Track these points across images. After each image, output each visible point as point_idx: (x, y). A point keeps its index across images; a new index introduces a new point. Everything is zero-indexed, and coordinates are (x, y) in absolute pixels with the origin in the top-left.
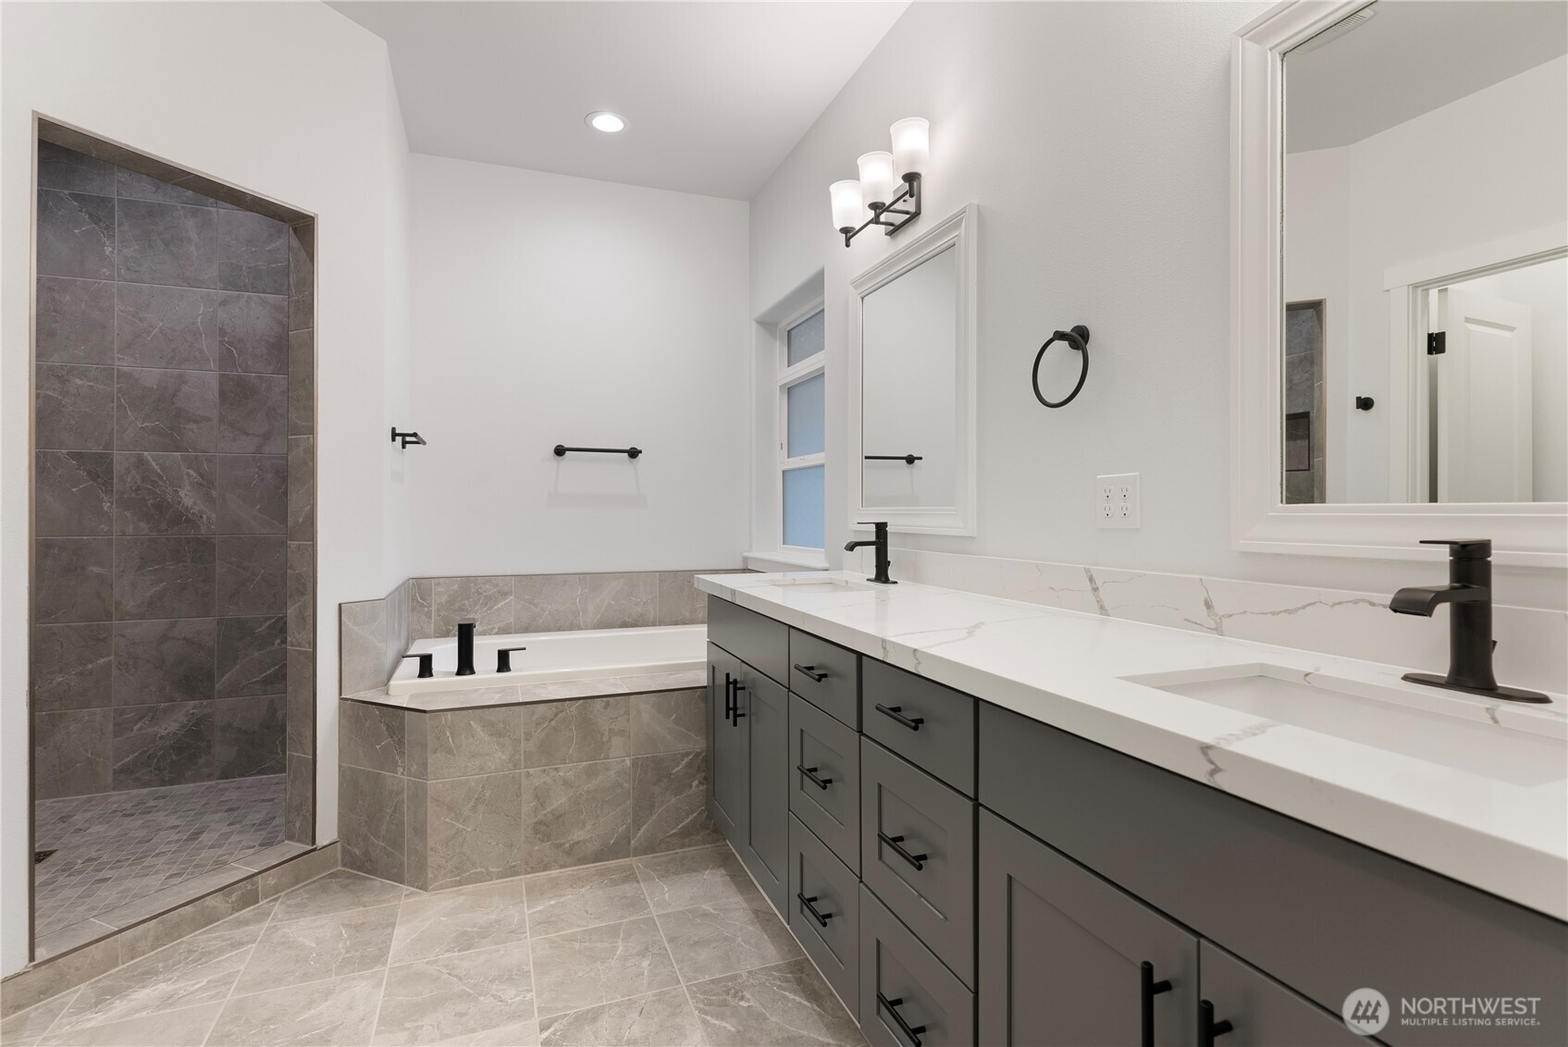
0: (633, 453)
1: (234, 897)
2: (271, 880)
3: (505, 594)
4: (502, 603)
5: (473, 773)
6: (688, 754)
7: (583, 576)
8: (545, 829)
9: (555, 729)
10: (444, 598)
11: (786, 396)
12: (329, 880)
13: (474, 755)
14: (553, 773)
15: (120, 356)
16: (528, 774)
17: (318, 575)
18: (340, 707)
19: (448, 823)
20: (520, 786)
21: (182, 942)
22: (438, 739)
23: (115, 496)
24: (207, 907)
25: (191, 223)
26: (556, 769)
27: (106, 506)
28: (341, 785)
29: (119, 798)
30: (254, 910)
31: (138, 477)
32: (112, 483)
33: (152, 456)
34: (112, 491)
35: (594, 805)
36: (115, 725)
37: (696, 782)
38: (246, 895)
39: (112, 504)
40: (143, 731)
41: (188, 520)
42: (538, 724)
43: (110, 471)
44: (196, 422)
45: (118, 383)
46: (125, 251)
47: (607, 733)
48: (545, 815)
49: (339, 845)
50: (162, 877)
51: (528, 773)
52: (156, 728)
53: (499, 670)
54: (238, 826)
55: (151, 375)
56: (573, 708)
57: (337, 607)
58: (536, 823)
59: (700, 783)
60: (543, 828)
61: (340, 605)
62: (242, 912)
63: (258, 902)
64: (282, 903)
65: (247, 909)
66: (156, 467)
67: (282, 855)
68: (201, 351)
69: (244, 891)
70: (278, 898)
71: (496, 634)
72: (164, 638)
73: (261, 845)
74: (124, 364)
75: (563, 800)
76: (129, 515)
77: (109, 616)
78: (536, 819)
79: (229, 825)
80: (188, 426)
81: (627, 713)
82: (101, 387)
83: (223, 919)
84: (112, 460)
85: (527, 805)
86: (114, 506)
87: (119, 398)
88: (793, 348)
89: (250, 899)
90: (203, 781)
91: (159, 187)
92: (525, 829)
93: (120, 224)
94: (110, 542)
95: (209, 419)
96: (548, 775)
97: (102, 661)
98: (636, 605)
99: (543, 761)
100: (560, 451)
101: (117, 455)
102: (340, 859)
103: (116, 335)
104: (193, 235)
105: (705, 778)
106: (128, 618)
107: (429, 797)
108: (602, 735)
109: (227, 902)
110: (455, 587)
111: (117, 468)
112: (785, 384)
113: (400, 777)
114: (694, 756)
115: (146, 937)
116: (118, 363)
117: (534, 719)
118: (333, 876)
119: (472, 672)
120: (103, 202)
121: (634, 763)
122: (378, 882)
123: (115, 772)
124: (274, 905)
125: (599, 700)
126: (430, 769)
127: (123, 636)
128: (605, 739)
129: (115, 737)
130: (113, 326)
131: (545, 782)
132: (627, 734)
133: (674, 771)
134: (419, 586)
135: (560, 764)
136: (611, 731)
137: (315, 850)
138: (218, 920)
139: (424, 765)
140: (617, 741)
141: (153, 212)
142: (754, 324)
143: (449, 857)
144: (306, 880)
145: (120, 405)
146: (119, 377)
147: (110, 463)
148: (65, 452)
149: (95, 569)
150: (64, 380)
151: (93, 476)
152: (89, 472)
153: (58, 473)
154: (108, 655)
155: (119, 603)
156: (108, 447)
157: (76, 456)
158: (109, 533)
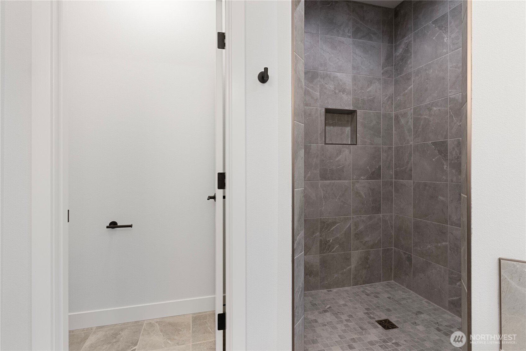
15: (450, 91)
23: (449, 162)
27: (445, 166)
31: (457, 151)
32: (448, 156)
34: (447, 159)
36: (449, 278)
39: (447, 166)
43: (446, 150)
45: (450, 104)
46: (452, 35)
74: (452, 94)
76: (454, 172)
77: (446, 222)
82: (443, 108)
84: (447, 144)
86: (448, 167)
87: (450, 112)
93: (450, 24)
94: (447, 185)
97: (444, 243)
101: (449, 141)
103: (449, 80)
106: (454, 225)
111: (450, 148)
116: (449, 94)
120: (444, 17)
123: (449, 302)
127: (452, 234)
129: (449, 284)
130: (448, 77)
145: (451, 115)
146: (450, 101)
147: (447, 146)
148: (430, 142)
149: (441, 198)
150: (430, 109)
151: (440, 152)
152: (439, 151)
153: (428, 152)
154: (446, 241)
155: (450, 216)
156: (446, 137)
157: (434, 144)
158: (446, 181)
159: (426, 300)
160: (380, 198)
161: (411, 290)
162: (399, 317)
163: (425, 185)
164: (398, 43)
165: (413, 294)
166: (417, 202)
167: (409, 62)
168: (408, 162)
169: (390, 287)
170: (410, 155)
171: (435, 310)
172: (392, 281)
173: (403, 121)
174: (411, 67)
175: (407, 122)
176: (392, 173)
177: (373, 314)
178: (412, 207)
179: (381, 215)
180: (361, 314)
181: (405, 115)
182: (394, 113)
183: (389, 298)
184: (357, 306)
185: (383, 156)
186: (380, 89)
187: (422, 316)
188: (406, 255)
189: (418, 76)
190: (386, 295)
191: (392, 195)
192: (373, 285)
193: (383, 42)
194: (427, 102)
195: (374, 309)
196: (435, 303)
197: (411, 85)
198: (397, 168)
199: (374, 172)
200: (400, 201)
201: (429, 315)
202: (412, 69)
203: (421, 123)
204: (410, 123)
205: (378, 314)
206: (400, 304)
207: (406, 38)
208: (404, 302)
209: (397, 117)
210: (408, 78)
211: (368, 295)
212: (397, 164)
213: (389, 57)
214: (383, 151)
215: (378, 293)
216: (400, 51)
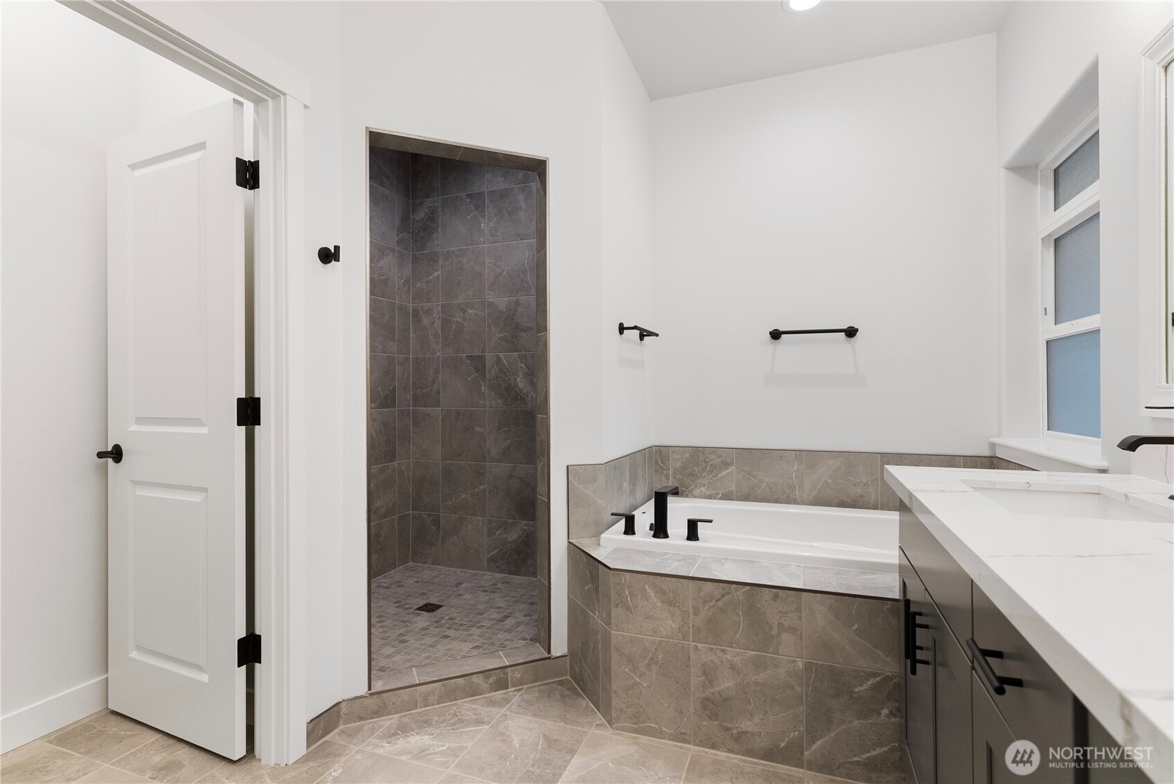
0: (851, 332)
1: (491, 680)
2: (516, 674)
3: (727, 465)
4: (725, 473)
5: (647, 633)
6: (874, 675)
7: (799, 453)
8: (714, 707)
9: (721, 609)
10: (679, 464)
11: (1052, 250)
12: (557, 686)
13: (647, 618)
14: (720, 654)
15: (489, 292)
16: (696, 649)
17: (551, 442)
18: (568, 548)
19: (626, 672)
20: (689, 659)
21: (456, 704)
22: (619, 595)
23: (487, 383)
24: (473, 683)
25: (521, 197)
26: (723, 651)
27: (483, 389)
28: (569, 610)
29: (488, 577)
30: (504, 694)
31: (497, 369)
32: (486, 374)
33: (503, 355)
34: (486, 379)
35: (762, 699)
36: (488, 529)
37: (885, 712)
38: (500, 680)
39: (485, 388)
40: (501, 536)
41: (522, 398)
42: (705, 602)
43: (484, 366)
44: (525, 331)
45: (488, 310)
46: (490, 224)
47: (775, 627)
48: (713, 693)
49: (568, 658)
50: (471, 645)
51: (696, 647)
52: (506, 535)
53: (689, 538)
54: (528, 618)
55: (502, 302)
56: (740, 593)
57: (566, 468)
58: (704, 699)
59: (891, 713)
60: (711, 706)
61: (568, 467)
62: (497, 693)
63: (508, 688)
64: (521, 695)
65: (499, 692)
66: (506, 363)
67: (529, 656)
68: (527, 282)
69: (498, 677)
70: (521, 689)
71: (720, 499)
72: (510, 476)
73: (531, 640)
74: (490, 297)
75: (731, 684)
76: (493, 394)
77: (484, 459)
78: (704, 695)
79: (524, 616)
80: (521, 335)
81: (798, 610)
82: (480, 313)
83: (483, 694)
85: (696, 680)
87: (488, 320)
88: (1061, 188)
89: (502, 685)
90: (529, 576)
91: (505, 178)
92: (694, 701)
93: (488, 207)
94: (485, 412)
95: (531, 329)
96: (715, 654)
97: (482, 487)
98: (855, 485)
99: (711, 639)
100: (776, 335)
101: (488, 356)
102: (569, 670)
103: (486, 279)
104: (523, 204)
105: (899, 710)
106: (493, 461)
107: (612, 645)
108: (771, 627)
109: (486, 682)
110: (687, 455)
111: (488, 364)
112: (1050, 235)
113: (597, 619)
114: (882, 679)
115: (434, 694)
116: (487, 297)
117: (702, 595)
118: (561, 683)
119: (666, 536)
120: (481, 194)
121: (808, 667)
122: (585, 702)
123: (489, 560)
124: (516, 695)
125: (767, 589)
126: (613, 621)
127: (491, 473)
128: (774, 632)
129: (488, 537)
130: (485, 273)
131: (712, 661)
132: (799, 633)
133: (857, 690)
134: (660, 452)
135: (727, 646)
136: (780, 625)
137: (549, 658)
138: (481, 695)
139: (609, 615)
140: (786, 638)
141: (504, 194)
142: (1003, 172)
143: (628, 704)
144: (545, 679)
145: (489, 324)
146: (488, 306)
147: (485, 361)
148: (465, 355)
149: (478, 429)
150: (464, 311)
151: (477, 370)
152: (475, 368)
153: (462, 369)
154: (484, 484)
155: (489, 451)
156: (483, 351)
157: (470, 357)
158: (484, 406)
159: (460, 570)
160: (395, 436)
161: (439, 565)
162: (440, 596)
163: (458, 413)
164: (418, 201)
165: (444, 569)
166: (447, 437)
167: (434, 236)
168: (434, 382)
169: (412, 571)
170: (437, 370)
171: (474, 575)
172: (410, 563)
173: (426, 321)
174: (438, 245)
175: (433, 323)
176: (410, 397)
177: (408, 604)
178: (440, 445)
179: (396, 463)
180: (392, 610)
181: (428, 312)
182: (411, 305)
183: (417, 582)
184: (380, 604)
185: (399, 369)
186: (394, 266)
187: (463, 585)
188: (431, 518)
189: (448, 261)
190: (411, 581)
191: (410, 432)
192: (387, 576)
193: (397, 193)
194: (461, 299)
195: (405, 599)
196: (472, 569)
197: (438, 270)
198: (416, 389)
199: (387, 396)
200: (422, 439)
201: (470, 582)
202: (440, 248)
203: (453, 328)
204: (436, 325)
205: (414, 602)
206: (434, 583)
207: (430, 200)
208: (436, 580)
209: (416, 312)
210: (433, 259)
211: (387, 588)
212: (417, 383)
213: (405, 219)
214: (398, 363)
215: (400, 582)
216: (421, 215)
